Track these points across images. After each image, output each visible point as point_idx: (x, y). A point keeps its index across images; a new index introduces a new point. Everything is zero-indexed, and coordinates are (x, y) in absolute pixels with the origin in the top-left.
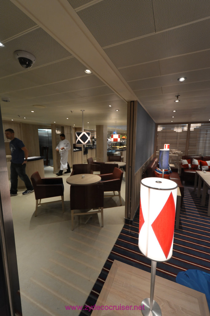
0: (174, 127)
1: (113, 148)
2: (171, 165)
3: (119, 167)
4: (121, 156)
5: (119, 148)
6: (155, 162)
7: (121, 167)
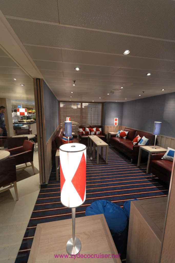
0: (71, 105)
1: (19, 121)
2: (73, 133)
3: (29, 139)
4: (30, 129)
5: (26, 121)
6: (61, 132)
7: (31, 139)
